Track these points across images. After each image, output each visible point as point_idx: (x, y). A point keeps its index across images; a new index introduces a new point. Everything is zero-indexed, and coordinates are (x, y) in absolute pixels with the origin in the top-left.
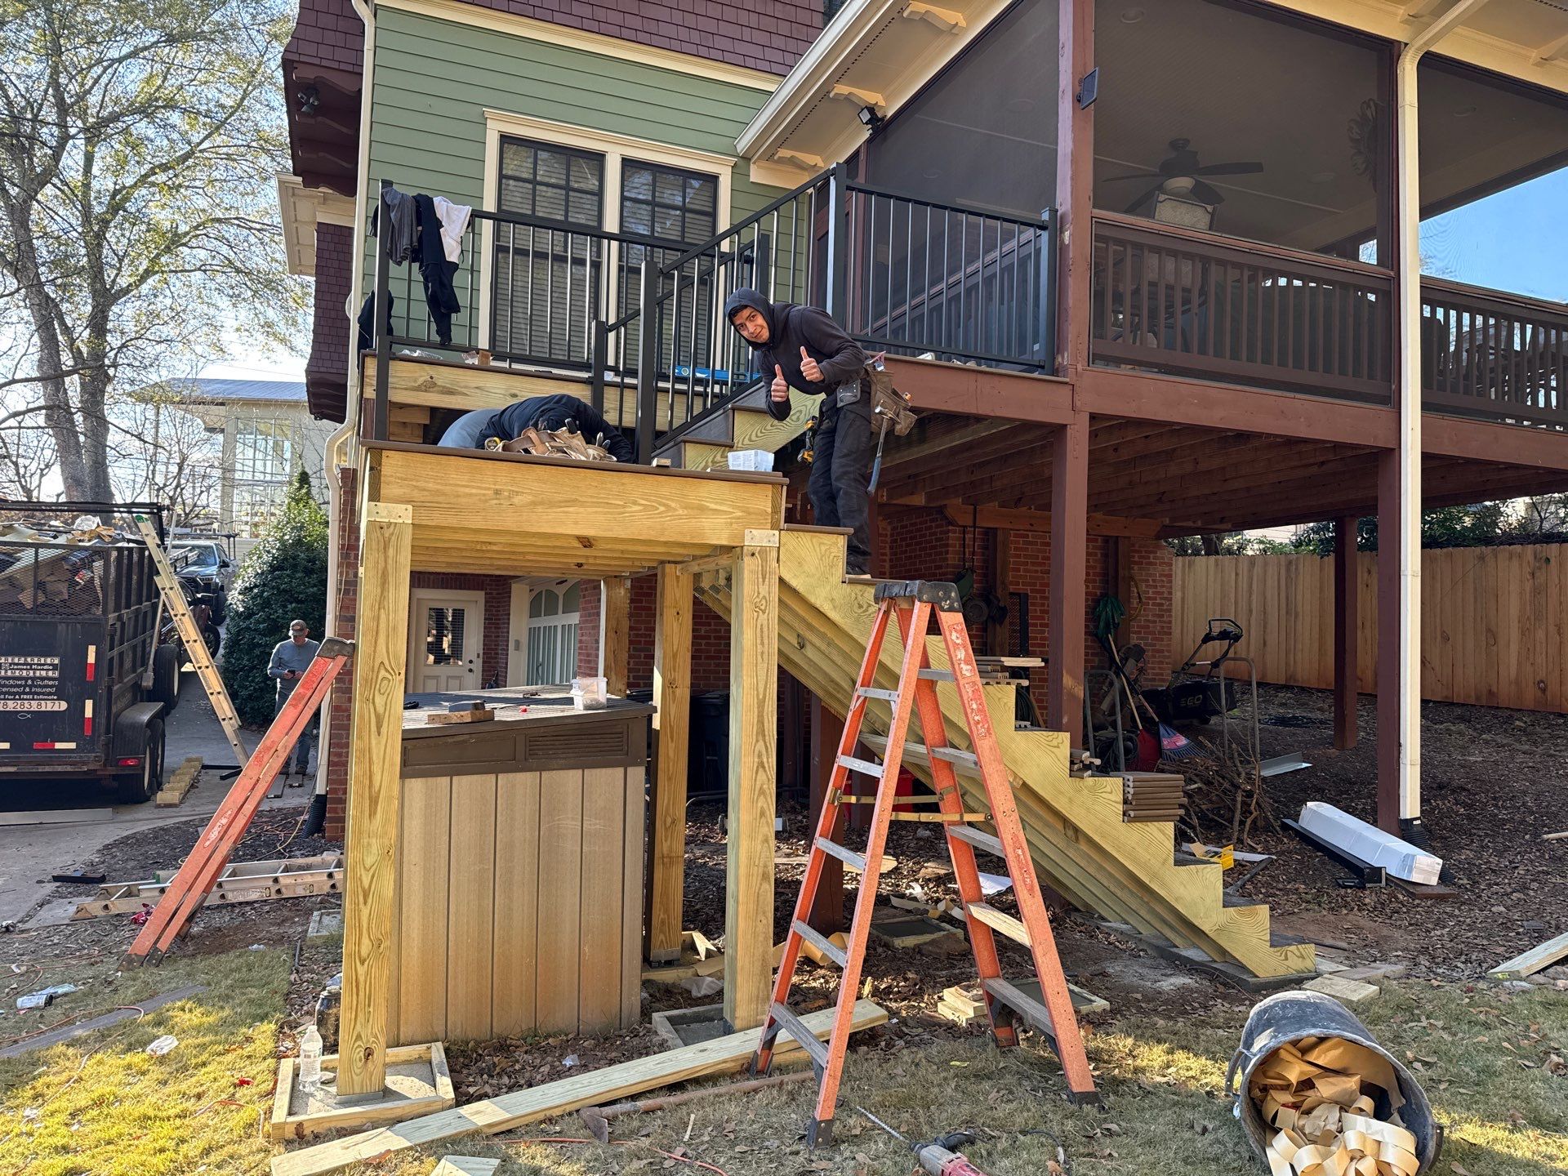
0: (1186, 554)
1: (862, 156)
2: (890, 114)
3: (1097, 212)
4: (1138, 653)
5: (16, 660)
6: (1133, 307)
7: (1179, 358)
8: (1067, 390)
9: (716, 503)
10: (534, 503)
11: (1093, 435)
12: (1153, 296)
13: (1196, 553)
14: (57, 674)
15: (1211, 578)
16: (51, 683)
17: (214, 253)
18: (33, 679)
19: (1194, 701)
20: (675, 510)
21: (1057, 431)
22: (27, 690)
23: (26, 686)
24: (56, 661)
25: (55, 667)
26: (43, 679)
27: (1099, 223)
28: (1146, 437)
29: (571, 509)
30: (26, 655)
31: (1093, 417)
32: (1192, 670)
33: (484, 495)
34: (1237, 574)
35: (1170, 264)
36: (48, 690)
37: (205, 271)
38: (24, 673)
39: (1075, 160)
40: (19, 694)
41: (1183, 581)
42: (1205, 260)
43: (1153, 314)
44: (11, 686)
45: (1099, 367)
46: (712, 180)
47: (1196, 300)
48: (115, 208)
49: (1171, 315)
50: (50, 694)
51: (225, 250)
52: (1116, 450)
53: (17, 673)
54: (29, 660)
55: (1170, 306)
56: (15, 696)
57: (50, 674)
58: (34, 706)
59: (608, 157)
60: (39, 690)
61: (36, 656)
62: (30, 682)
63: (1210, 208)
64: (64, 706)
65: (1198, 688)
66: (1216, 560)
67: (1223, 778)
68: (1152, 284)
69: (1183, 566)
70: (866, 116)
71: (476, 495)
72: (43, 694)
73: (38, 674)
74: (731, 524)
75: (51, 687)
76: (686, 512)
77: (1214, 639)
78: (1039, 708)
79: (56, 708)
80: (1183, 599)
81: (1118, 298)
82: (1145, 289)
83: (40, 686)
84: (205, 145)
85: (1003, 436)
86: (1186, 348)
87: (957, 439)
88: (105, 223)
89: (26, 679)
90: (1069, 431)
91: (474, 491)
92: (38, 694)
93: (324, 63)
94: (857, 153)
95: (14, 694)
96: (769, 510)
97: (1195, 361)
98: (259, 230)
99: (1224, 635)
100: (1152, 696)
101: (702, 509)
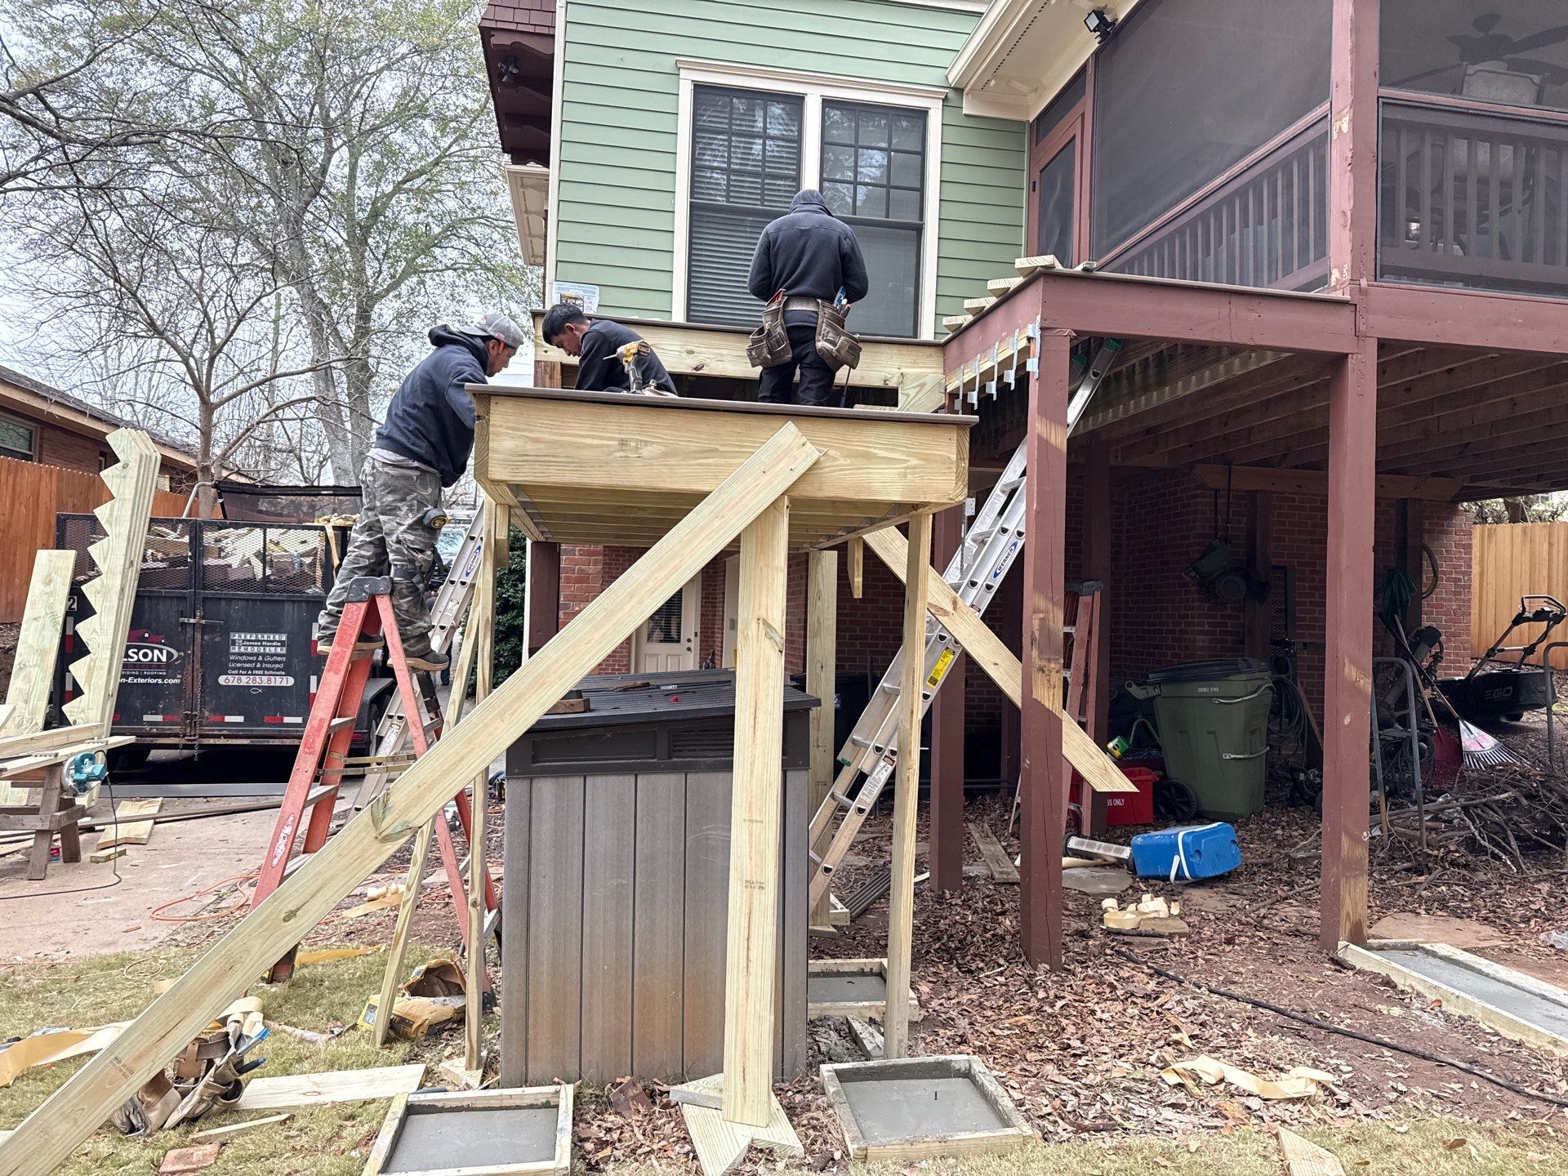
0: (1484, 520)
1: (1090, 70)
2: (1121, 17)
3: (1385, 91)
4: (1432, 636)
5: (248, 637)
6: (1433, 210)
7: (1498, 267)
8: (1347, 312)
9: (886, 450)
10: (665, 455)
11: (1382, 371)
12: (1460, 195)
13: (1498, 520)
14: (284, 651)
15: (1517, 548)
16: (279, 659)
17: (463, 252)
18: (264, 655)
19: (1500, 694)
20: (835, 459)
21: (1336, 362)
22: (259, 665)
23: (257, 662)
24: (284, 638)
25: (283, 643)
26: (272, 655)
27: (1387, 103)
28: (1450, 371)
29: (710, 461)
30: (257, 632)
31: (1384, 345)
32: (1499, 656)
33: (608, 446)
34: (1551, 545)
35: (1483, 152)
36: (277, 666)
37: (455, 270)
38: (256, 650)
39: (1357, 29)
40: (252, 669)
41: (1482, 553)
42: (1531, 142)
43: (1460, 217)
44: (245, 662)
45: (1389, 282)
46: (923, 114)
47: (1518, 194)
48: (375, 215)
49: (1483, 218)
50: (278, 670)
51: (473, 249)
52: (1408, 390)
53: (249, 650)
54: (259, 636)
55: (1483, 206)
56: (249, 671)
57: (279, 650)
58: (264, 681)
59: (807, 100)
60: (269, 666)
61: (266, 632)
62: (260, 658)
63: (1536, 79)
64: (289, 681)
65: (1505, 678)
66: (1524, 531)
67: (1551, 791)
68: (1460, 179)
69: (1482, 536)
70: (1094, 22)
71: (598, 446)
72: (272, 669)
73: (267, 650)
74: (905, 475)
75: (279, 663)
76: (848, 461)
77: (1528, 619)
78: (1309, 700)
79: (284, 684)
80: (1481, 574)
81: (1413, 198)
82: (1449, 186)
83: (270, 662)
84: (455, 148)
85: (1265, 373)
86: (1506, 255)
87: (1206, 379)
88: (366, 230)
89: (257, 655)
90: (1351, 362)
91: (596, 442)
92: (269, 669)
93: (521, 28)
94: (1084, 68)
95: (247, 669)
96: (954, 457)
97: (1517, 269)
98: (502, 228)
99: (1540, 615)
100: (1447, 687)
101: (868, 456)
